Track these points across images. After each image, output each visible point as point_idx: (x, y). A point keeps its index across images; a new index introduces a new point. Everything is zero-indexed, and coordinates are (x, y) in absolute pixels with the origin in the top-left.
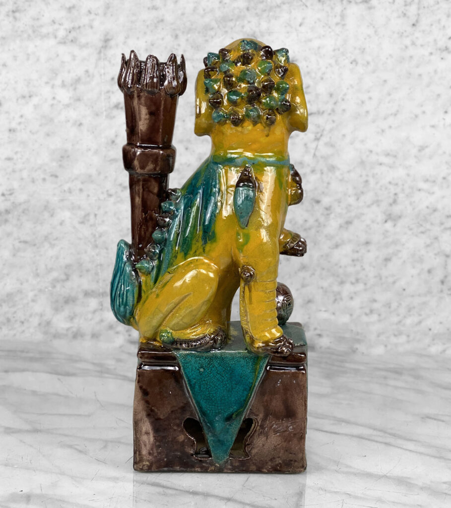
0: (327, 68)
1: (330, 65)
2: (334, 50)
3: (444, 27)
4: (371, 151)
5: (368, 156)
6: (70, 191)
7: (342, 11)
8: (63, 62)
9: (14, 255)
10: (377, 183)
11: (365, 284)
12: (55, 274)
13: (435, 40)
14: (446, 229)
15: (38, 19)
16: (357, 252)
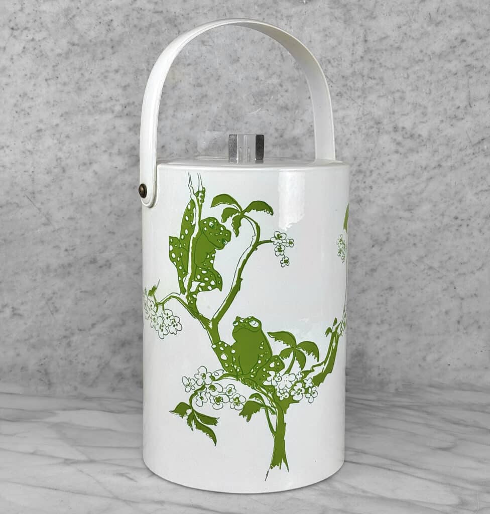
0: (351, 135)
1: (354, 132)
2: (357, 119)
3: (453, 98)
4: (392, 207)
5: (388, 211)
6: (126, 246)
7: (363, 85)
8: (119, 133)
9: (76, 304)
10: (397, 235)
11: (390, 325)
12: (112, 321)
13: (445, 110)
14: (460, 274)
15: (97, 96)
16: (382, 296)
